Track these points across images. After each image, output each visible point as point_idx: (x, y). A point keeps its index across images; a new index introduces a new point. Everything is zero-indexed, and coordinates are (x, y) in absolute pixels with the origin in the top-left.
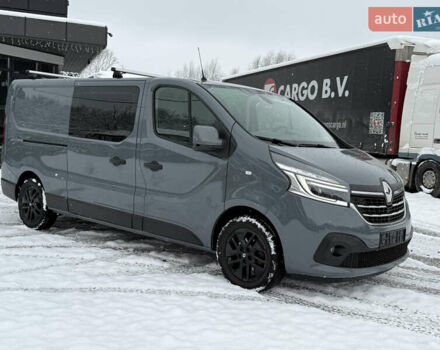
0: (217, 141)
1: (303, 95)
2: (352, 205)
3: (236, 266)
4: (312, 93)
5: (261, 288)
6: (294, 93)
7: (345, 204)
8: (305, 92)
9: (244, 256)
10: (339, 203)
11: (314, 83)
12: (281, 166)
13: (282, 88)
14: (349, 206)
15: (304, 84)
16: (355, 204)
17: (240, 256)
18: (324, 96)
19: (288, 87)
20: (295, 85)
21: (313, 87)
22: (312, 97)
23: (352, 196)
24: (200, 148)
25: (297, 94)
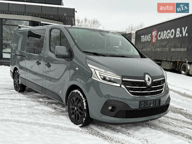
2: (123, 86)
4: (172, 35)
5: (81, 125)
6: (165, 35)
7: (119, 85)
8: (169, 34)
9: (76, 108)
10: (115, 85)
12: (89, 65)
13: (160, 33)
14: (121, 86)
15: (169, 31)
16: (125, 86)
18: (177, 36)
20: (165, 32)
21: (173, 32)
23: (123, 81)
25: (166, 36)
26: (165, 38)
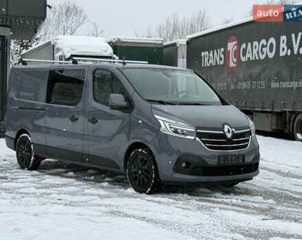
0: (124, 103)
1: (263, 54)
2: (197, 139)
3: (136, 179)
4: (271, 51)
6: (255, 51)
7: (193, 138)
8: (264, 50)
9: (140, 172)
10: (188, 137)
11: (272, 40)
12: (156, 117)
13: (244, 46)
14: (195, 139)
15: (263, 42)
16: (200, 138)
17: (138, 172)
18: (282, 54)
19: (249, 44)
20: (256, 43)
21: (272, 44)
22: (271, 55)
23: (197, 133)
24: (113, 108)
25: (258, 52)
26: (257, 58)
